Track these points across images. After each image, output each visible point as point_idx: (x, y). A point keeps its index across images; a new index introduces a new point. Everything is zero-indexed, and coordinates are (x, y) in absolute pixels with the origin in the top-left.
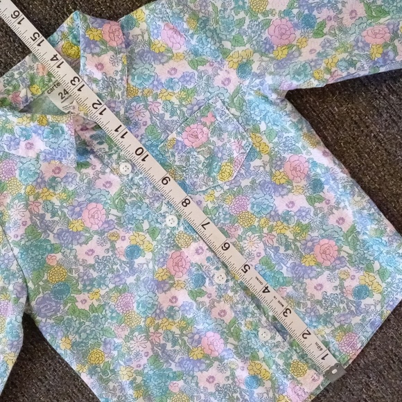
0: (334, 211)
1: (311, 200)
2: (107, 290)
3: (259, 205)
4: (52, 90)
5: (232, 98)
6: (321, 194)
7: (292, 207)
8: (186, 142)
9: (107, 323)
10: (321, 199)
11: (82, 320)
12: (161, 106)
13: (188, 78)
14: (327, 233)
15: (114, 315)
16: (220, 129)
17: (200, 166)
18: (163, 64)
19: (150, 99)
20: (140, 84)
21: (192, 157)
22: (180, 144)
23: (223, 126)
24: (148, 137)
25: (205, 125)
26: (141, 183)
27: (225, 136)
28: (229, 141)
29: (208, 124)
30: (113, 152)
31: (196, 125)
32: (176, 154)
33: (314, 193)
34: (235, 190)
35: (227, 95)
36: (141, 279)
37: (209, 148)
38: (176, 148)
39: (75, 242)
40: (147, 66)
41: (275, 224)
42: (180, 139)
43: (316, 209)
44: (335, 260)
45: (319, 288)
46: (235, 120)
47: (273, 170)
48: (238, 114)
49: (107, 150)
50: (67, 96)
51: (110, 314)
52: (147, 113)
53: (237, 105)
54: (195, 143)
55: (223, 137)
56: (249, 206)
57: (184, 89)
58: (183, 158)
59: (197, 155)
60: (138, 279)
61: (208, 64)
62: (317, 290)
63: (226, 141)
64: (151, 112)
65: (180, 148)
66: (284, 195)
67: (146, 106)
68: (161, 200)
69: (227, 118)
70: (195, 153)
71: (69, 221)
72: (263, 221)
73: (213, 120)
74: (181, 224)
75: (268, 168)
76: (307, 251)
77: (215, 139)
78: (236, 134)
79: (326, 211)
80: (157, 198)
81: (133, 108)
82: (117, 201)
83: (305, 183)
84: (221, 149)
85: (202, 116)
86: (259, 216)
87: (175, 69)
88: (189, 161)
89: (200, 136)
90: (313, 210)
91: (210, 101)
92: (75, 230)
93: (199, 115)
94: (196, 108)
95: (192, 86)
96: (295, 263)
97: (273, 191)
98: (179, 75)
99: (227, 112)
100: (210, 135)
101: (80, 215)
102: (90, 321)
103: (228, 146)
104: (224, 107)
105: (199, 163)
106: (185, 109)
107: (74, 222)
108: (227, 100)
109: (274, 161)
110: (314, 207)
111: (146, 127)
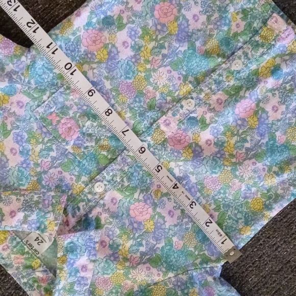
0: (129, 6)
1: (121, 27)
2: (201, 198)
3: (127, 73)
4: (36, 250)
5: (34, 99)
6: (115, 18)
7: (128, 43)
8: (75, 137)
9: (229, 197)
10: (120, 18)
11: (227, 217)
12: (44, 159)
13: (19, 138)
14: (149, 12)
15: (222, 191)
16: (62, 108)
17: (95, 124)
18: (8, 160)
19: (39, 169)
20: (27, 178)
21: (88, 131)
22: (77, 142)
23: (59, 106)
24: (72, 170)
25: (59, 122)
26: (111, 174)
27: (68, 103)
28: (72, 100)
29: (58, 119)
30: (85, 198)
31: (59, 129)
32: (85, 145)
33: (114, 24)
34: (114, 94)
35: (32, 103)
36: (192, 170)
37: (79, 117)
38: (80, 145)
39: (163, 227)
40: (10, 173)
41: (142, 58)
42: (72, 143)
43: (129, 22)
44: (172, 4)
45: (196, 18)
46: (53, 95)
47: (96, 60)
48: (48, 93)
49: (84, 203)
50: (40, 238)
51: (222, 195)
52: (51, 171)
53: (40, 94)
54: (75, 129)
55: (69, 106)
56: (128, 81)
57: (28, 141)
58: (89, 139)
59: (86, 127)
60: (193, 174)
61: (6, 121)
62: (198, 19)
63: (72, 103)
64: (50, 168)
65: (80, 142)
66: (117, 51)
67: (45, 172)
68: (125, 157)
69: (52, 103)
70: (84, 129)
71: (145, 232)
72: (140, 69)
73: (54, 115)
74: (145, 139)
75: (94, 66)
76: (165, 29)
77: (71, 113)
78: (66, 94)
79: (130, 13)
80: (124, 160)
81: (47, 183)
82: (127, 193)
83: (106, 32)
84: (79, 106)
85: (51, 124)
86: (136, 72)
87: (12, 150)
88: (92, 134)
89: (69, 125)
90: (129, 25)
91: (38, 117)
92: (153, 227)
93: (50, 127)
94: (44, 130)
95: (25, 134)
96: (176, 40)
97: (114, 61)
98: (16, 146)
99: (46, 103)
100: (68, 117)
101: (140, 223)
102: (227, 211)
103: (76, 101)
104: (42, 105)
105: (92, 126)
106: (46, 139)
107: (146, 227)
108: (36, 103)
109: (88, 60)
110: (127, 24)
111: (63, 171)
